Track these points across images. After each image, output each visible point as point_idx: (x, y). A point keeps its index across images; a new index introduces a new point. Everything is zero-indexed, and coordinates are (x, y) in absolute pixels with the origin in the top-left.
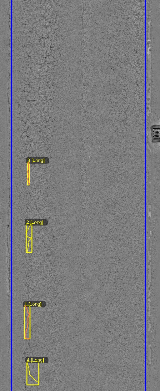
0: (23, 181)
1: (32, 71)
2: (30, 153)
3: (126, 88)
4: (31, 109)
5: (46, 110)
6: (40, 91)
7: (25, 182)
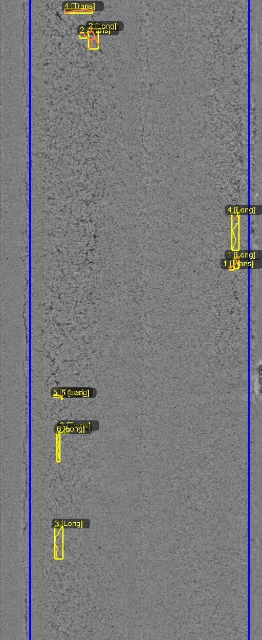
0: (50, 456)
1: (65, 276)
2: (61, 410)
3: (219, 303)
4: (63, 338)
5: (86, 339)
6: (77, 309)
7: (53, 457)
